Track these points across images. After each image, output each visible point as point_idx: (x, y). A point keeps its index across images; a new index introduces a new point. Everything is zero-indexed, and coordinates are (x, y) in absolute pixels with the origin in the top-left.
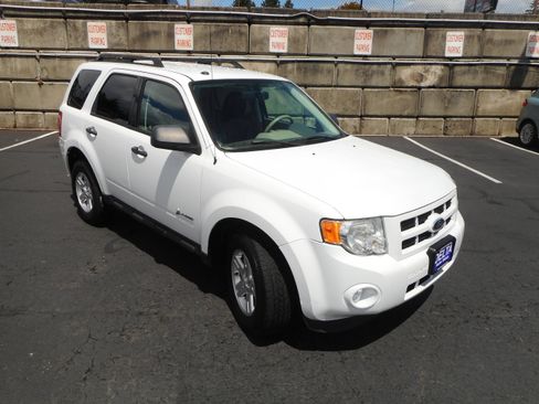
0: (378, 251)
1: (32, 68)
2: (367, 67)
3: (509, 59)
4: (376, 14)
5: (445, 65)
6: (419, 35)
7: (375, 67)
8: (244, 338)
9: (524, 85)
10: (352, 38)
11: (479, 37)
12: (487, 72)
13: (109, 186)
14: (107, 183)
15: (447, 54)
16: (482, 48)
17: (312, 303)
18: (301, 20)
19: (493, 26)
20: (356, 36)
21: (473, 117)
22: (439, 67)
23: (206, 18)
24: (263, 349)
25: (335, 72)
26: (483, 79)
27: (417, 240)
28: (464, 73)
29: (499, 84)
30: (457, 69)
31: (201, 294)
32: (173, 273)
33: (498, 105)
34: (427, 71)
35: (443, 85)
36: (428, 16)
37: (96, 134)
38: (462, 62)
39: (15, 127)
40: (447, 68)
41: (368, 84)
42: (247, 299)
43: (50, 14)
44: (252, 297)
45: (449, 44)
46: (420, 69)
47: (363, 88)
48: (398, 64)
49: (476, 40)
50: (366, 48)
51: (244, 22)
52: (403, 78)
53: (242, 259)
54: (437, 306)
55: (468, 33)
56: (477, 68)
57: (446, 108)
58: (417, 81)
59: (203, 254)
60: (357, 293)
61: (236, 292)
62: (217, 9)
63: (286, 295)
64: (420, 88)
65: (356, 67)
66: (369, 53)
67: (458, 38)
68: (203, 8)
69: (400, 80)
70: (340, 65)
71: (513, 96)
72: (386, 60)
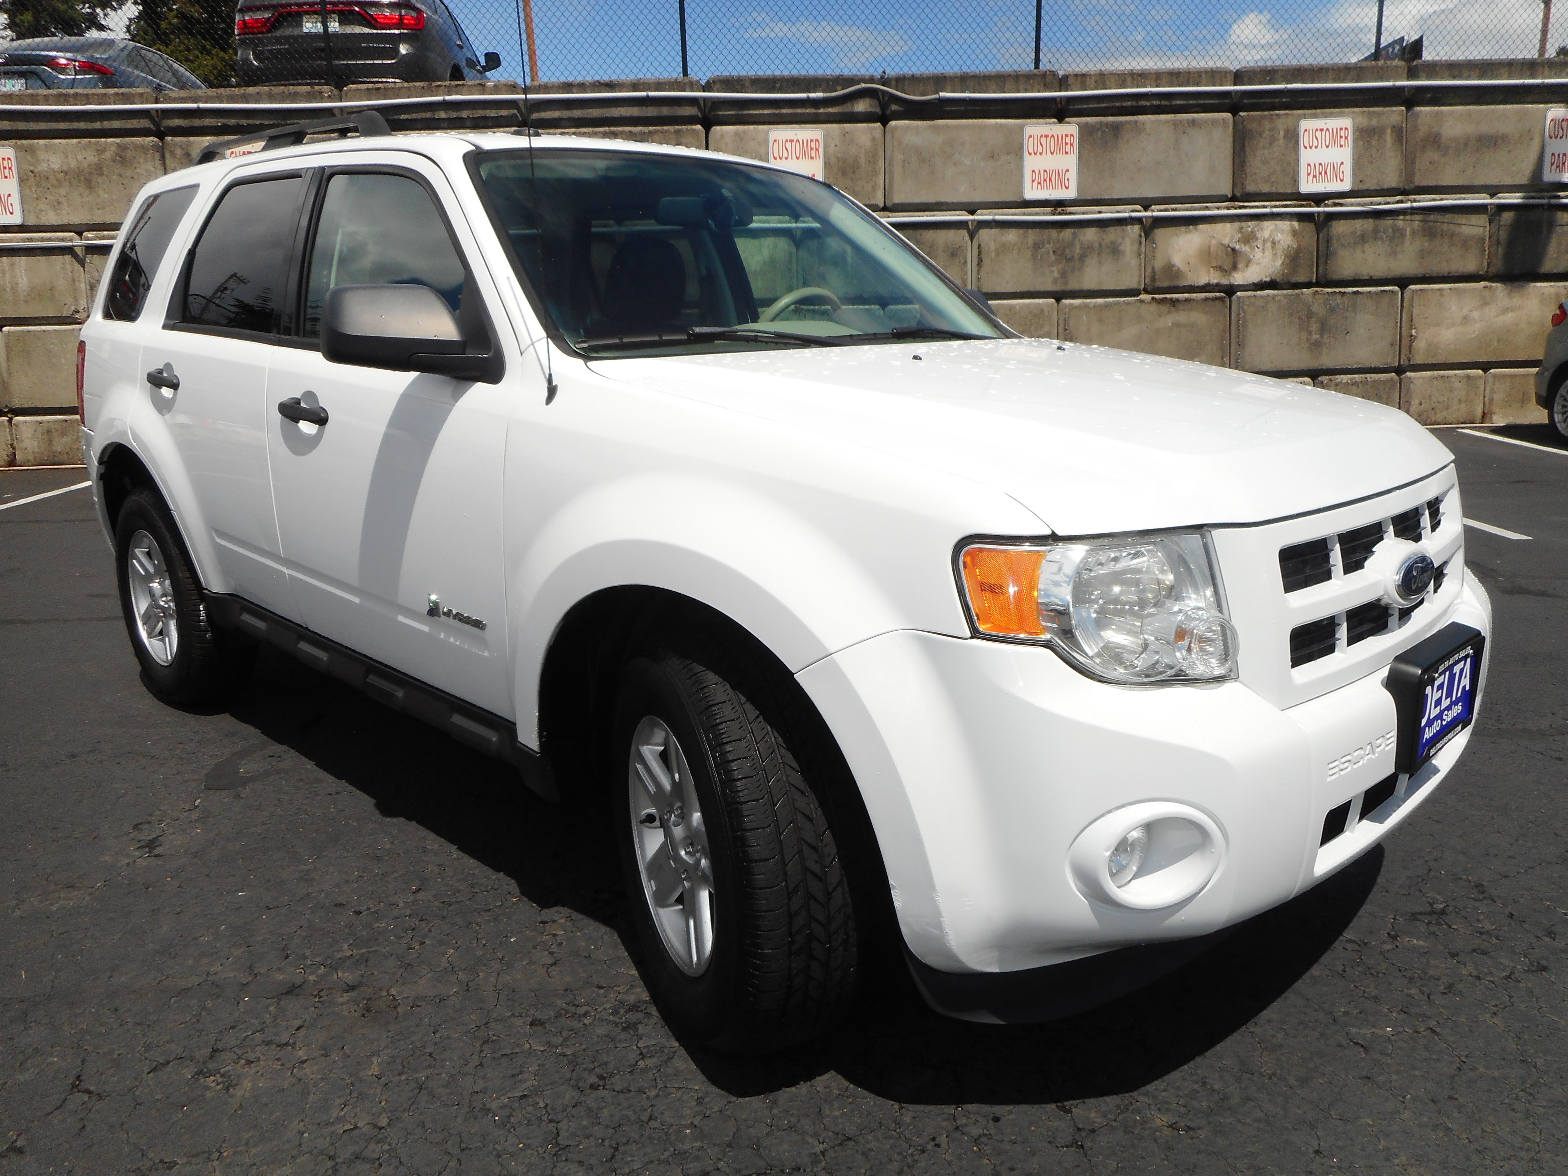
0: (1200, 669)
1: (62, 284)
2: (1068, 233)
3: (1493, 191)
4: (1082, 79)
5: (1301, 217)
6: (1217, 133)
7: (1090, 234)
8: (684, 1063)
9: (1548, 266)
10: (1017, 151)
11: (1399, 133)
12: (1430, 233)
13: (223, 557)
14: (218, 549)
15: (1307, 186)
16: (1409, 162)
17: (942, 900)
18: (861, 106)
19: (1438, 96)
20: (1029, 145)
21: (1400, 371)
22: (1285, 225)
23: (577, 113)
24: (755, 1104)
25: (971, 255)
26: (1423, 254)
27: (1342, 633)
28: (1363, 238)
29: (1471, 265)
30: (1339, 228)
31: (528, 910)
32: (433, 841)
33: (1476, 328)
34: (1248, 239)
35: (1301, 278)
36: (1238, 77)
37: (175, 386)
38: (1352, 206)
39: (12, 462)
40: (1310, 227)
41: (1073, 285)
42: (690, 910)
43: (116, 124)
44: (704, 897)
45: (1308, 157)
46: (1226, 233)
47: (1058, 296)
48: (1160, 222)
49: (1389, 137)
50: (1060, 178)
51: (691, 120)
52: (1178, 261)
53: (664, 757)
54: (1414, 917)
55: (1363, 121)
56: (1400, 222)
57: (1316, 346)
58: (1220, 268)
59: (524, 752)
60: (1123, 847)
61: (649, 889)
62: (610, 86)
63: (835, 874)
64: (1230, 290)
65: (1032, 235)
66: (1070, 194)
67: (1335, 138)
68: (568, 87)
69: (1170, 270)
70: (985, 234)
71: (1517, 300)
72: (1124, 212)
